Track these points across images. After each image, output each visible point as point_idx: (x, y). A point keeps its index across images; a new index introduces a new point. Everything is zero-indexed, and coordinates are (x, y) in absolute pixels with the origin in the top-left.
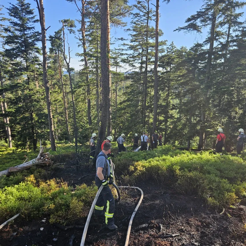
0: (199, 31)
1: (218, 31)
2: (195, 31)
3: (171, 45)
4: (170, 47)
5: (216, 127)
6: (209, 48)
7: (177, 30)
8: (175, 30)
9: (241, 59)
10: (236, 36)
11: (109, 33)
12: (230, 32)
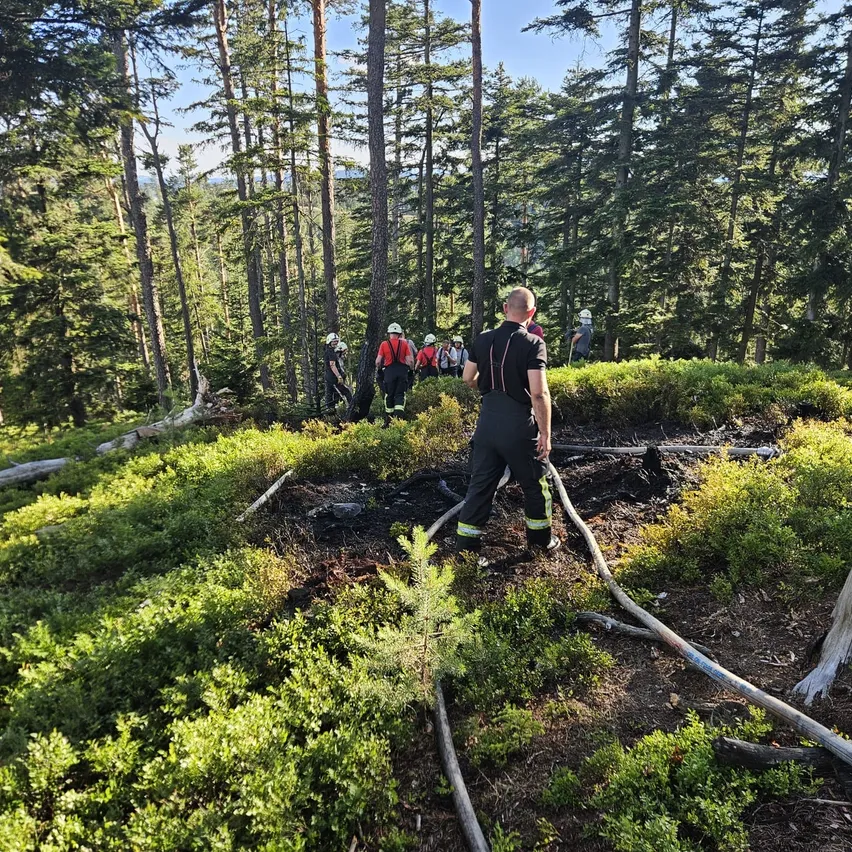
0: (592, 30)
1: (647, 33)
2: (582, 32)
3: (497, 73)
4: (493, 80)
5: (651, 316)
6: (625, 84)
7: (531, 27)
8: (526, 30)
9: (712, 115)
10: (696, 47)
11: (325, 35)
12: (677, 36)
